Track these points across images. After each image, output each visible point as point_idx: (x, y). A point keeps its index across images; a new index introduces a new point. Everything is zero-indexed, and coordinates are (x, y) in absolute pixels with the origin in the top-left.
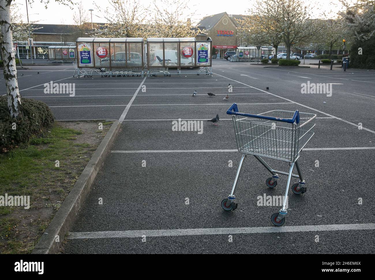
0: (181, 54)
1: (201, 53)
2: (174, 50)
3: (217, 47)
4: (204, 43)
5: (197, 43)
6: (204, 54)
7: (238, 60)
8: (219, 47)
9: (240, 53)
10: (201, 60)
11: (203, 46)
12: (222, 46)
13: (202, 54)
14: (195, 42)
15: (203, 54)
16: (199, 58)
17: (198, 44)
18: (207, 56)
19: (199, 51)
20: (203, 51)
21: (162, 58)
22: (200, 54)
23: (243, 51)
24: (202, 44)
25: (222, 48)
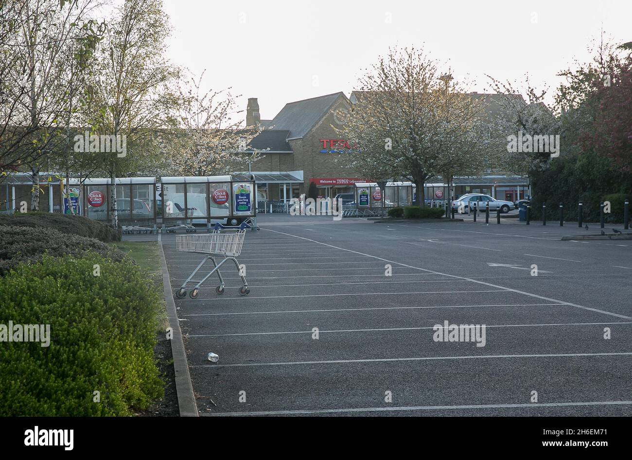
0: (211, 200)
1: (240, 197)
2: (200, 193)
3: (321, 181)
4: (243, 184)
5: (233, 183)
6: (245, 199)
7: (357, 213)
8: (327, 182)
9: (361, 196)
10: (240, 208)
11: (242, 188)
12: (335, 180)
13: (241, 199)
14: (231, 182)
15: (243, 199)
16: (238, 204)
17: (235, 185)
18: (249, 202)
19: (237, 196)
20: (242, 195)
21: (183, 207)
22: (239, 199)
23: (368, 192)
24: (241, 184)
25: (336, 184)
